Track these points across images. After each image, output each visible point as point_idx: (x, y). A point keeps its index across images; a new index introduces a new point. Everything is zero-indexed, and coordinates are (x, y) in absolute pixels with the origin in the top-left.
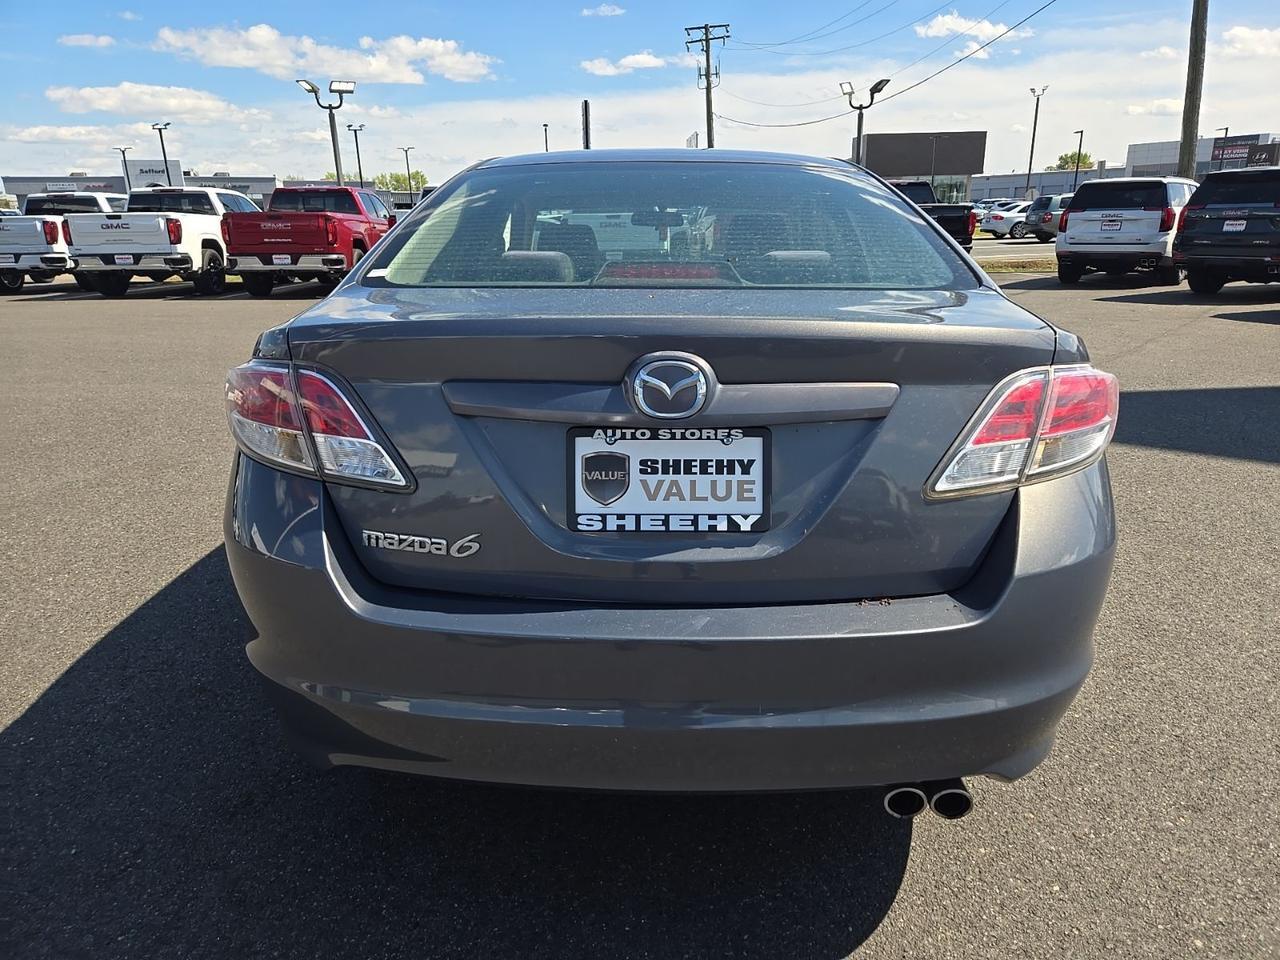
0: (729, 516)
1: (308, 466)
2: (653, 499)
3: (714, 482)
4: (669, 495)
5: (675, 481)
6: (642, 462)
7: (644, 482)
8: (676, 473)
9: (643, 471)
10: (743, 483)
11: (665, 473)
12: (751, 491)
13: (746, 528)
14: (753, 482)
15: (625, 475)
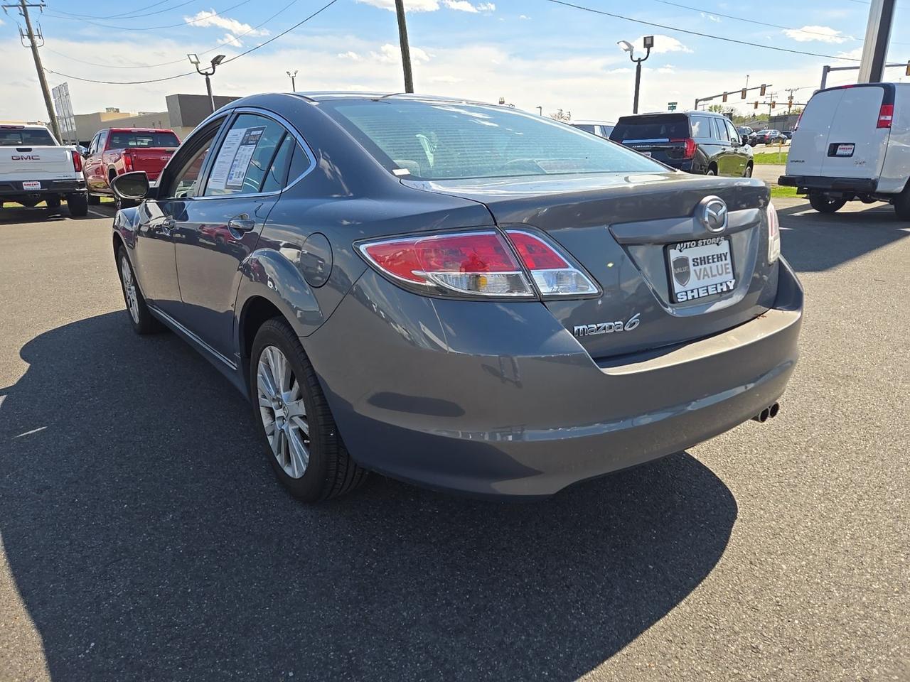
0: (724, 283)
1: (528, 293)
2: (699, 279)
3: (717, 266)
4: (704, 275)
5: (705, 269)
6: (693, 260)
7: (695, 270)
8: (705, 264)
9: (694, 265)
10: (725, 265)
11: (701, 264)
12: (728, 268)
13: (731, 288)
14: (728, 264)
15: (689, 268)
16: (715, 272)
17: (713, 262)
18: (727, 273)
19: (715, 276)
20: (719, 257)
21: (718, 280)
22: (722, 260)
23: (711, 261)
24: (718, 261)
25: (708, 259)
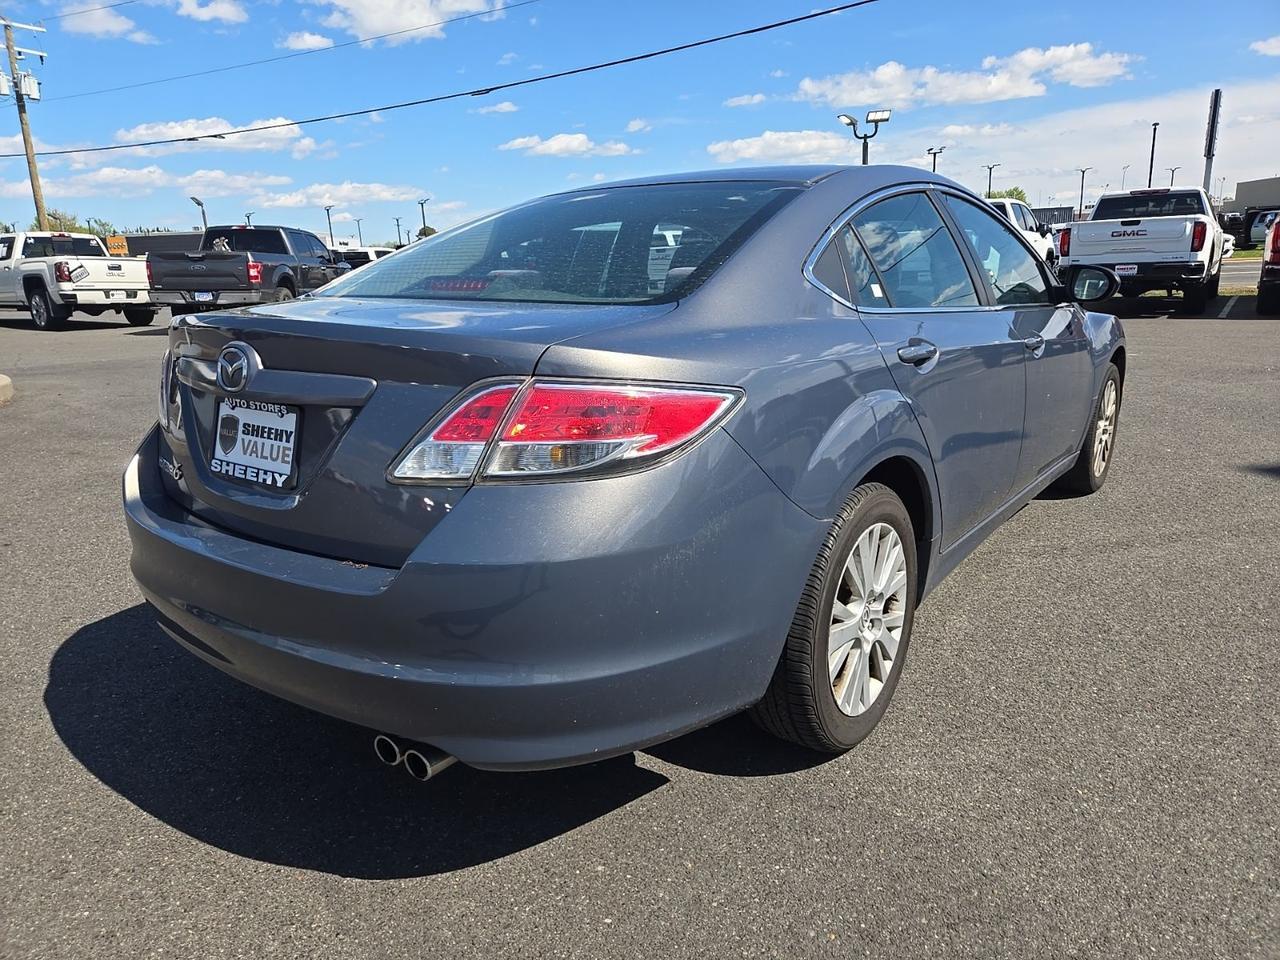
0: (273, 473)
2: (245, 454)
3: (272, 445)
4: (252, 452)
5: (256, 442)
6: (245, 425)
7: (243, 440)
8: (257, 436)
9: (244, 432)
10: (285, 449)
11: (253, 435)
12: (288, 456)
13: (279, 484)
14: (289, 449)
15: (236, 434)
16: (267, 453)
17: (269, 438)
18: (284, 461)
19: (266, 458)
20: (279, 435)
21: (267, 465)
22: (281, 440)
23: (266, 435)
24: (276, 439)
25: (263, 432)
